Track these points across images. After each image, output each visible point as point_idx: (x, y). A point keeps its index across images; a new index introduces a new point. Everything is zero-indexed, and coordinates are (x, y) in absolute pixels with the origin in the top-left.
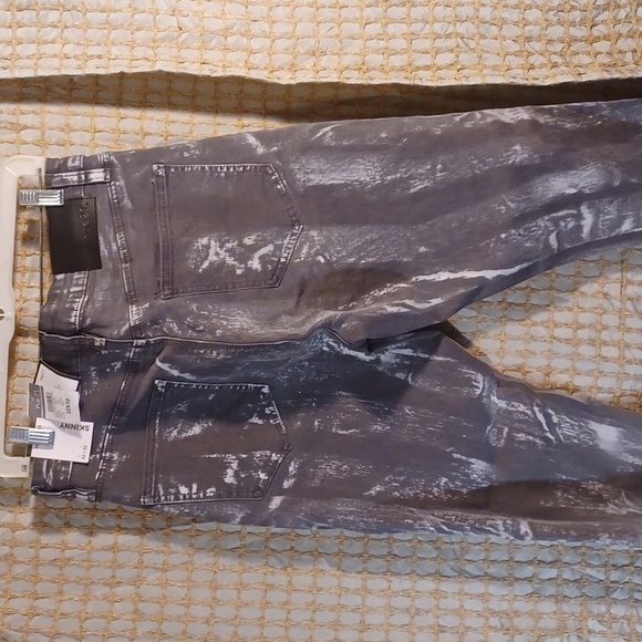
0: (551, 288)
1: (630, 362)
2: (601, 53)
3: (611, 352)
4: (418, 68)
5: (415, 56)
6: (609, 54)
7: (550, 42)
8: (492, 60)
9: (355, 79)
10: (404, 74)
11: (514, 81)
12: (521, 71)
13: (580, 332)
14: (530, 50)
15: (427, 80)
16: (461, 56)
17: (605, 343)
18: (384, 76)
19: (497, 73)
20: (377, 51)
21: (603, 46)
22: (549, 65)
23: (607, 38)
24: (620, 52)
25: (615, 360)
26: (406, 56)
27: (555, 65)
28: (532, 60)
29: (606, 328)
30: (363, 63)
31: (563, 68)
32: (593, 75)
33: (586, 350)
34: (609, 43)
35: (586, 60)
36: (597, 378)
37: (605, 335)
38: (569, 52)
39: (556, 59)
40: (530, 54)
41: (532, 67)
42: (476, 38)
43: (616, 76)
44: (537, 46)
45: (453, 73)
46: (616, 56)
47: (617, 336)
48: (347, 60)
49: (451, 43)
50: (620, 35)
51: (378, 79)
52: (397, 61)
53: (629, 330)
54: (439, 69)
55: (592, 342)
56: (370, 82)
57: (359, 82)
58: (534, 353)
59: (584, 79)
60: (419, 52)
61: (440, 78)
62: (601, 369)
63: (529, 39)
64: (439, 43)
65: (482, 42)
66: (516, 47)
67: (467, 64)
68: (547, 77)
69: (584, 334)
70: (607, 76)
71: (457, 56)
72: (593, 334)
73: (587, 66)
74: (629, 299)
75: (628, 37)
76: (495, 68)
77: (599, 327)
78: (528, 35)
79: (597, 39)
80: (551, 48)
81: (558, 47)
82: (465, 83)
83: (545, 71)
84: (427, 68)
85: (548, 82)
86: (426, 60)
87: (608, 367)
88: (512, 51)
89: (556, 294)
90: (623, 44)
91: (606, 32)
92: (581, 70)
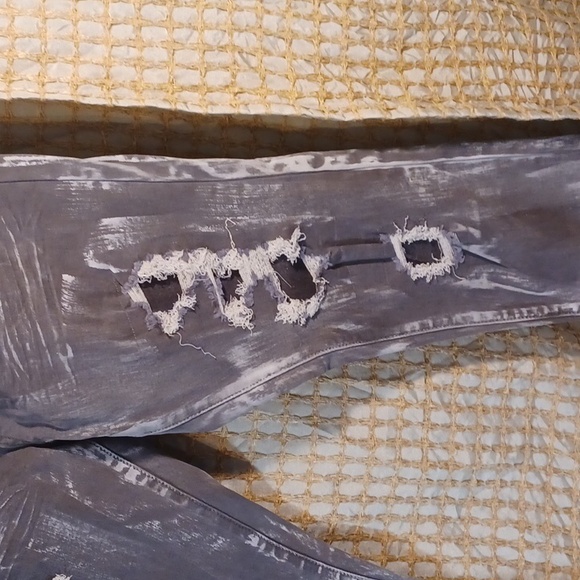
0: (343, 376)
1: (433, 466)
2: (413, 84)
3: (413, 454)
4: (183, 88)
5: (178, 71)
6: (423, 86)
7: (351, 65)
8: (279, 84)
9: (95, 97)
10: (163, 95)
11: (308, 113)
12: (315, 101)
13: (376, 430)
14: (326, 73)
15: (193, 104)
16: (239, 76)
17: (406, 443)
18: (135, 95)
19: (284, 101)
20: (127, 62)
21: (415, 75)
22: (351, 96)
23: (420, 65)
24: (437, 84)
25: (417, 465)
26: (165, 72)
27: (357, 96)
28: (329, 86)
29: (407, 424)
30: (108, 77)
31: (367, 100)
32: (405, 112)
33: (383, 453)
34: (423, 72)
35: (395, 91)
36: (395, 486)
37: (406, 434)
38: (374, 81)
39: (359, 87)
40: (326, 79)
41: (329, 96)
42: (259, 55)
43: (433, 114)
44: (336, 70)
45: (228, 97)
46: (432, 89)
47: (420, 433)
48: (85, 71)
49: (225, 58)
50: (437, 63)
51: (127, 100)
52: (153, 77)
53: (434, 426)
54: (210, 90)
55: (391, 442)
56: (115, 103)
57: (101, 102)
58: (322, 458)
59: (394, 116)
60: (183, 66)
61: (212, 104)
62: (401, 475)
63: (325, 60)
64: (210, 57)
65: (266, 59)
66: (310, 70)
67: (246, 86)
68: (348, 110)
69: (382, 433)
70: (422, 114)
71: (234, 76)
72: (393, 434)
73: (397, 99)
74: (435, 388)
75: (446, 65)
76: (282, 94)
77: (400, 423)
78: (325, 54)
79: (409, 66)
80: (353, 74)
81: (362, 73)
82: (243, 111)
83: (344, 103)
84: (194, 88)
85: (349, 117)
86: (194, 78)
87: (410, 473)
88: (303, 73)
89: (349, 382)
90: (439, 74)
91: (419, 58)
92: (390, 104)
